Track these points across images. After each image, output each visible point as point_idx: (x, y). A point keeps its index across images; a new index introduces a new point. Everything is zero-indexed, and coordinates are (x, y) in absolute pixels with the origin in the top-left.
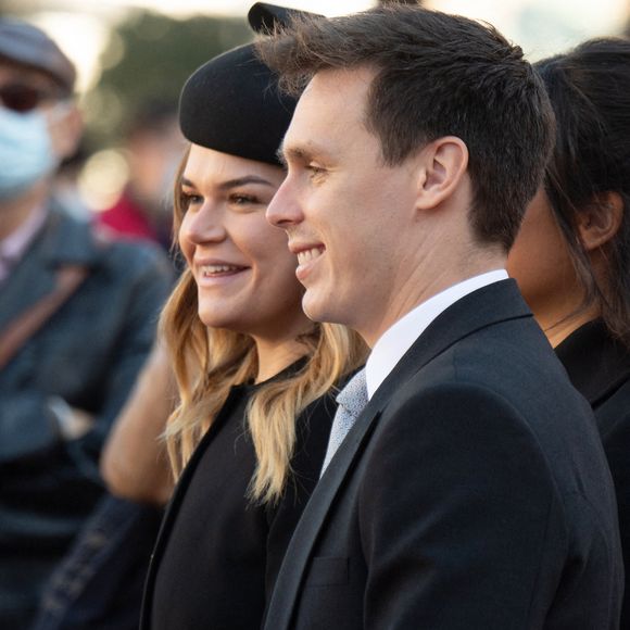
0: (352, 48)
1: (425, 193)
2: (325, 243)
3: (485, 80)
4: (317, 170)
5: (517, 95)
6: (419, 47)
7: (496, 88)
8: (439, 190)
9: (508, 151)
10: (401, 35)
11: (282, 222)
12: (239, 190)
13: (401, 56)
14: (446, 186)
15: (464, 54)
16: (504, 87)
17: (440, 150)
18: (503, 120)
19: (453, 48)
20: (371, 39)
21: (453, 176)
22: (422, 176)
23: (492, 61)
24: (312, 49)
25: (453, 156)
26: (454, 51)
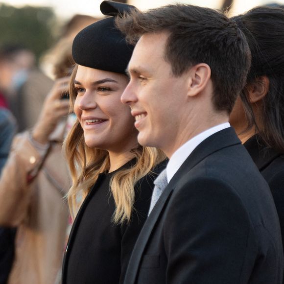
0: (158, 24)
1: (192, 89)
2: (147, 111)
3: (218, 38)
4: (143, 79)
5: (232, 44)
6: (188, 23)
7: (223, 41)
8: (198, 87)
9: (229, 69)
10: (180, 17)
11: (128, 102)
12: (102, 85)
13: (180, 27)
14: (201, 86)
15: (209, 26)
16: (227, 41)
17: (198, 69)
18: (227, 55)
19: (204, 23)
20: (167, 20)
21: (204, 81)
22: (190, 81)
23: (221, 29)
24: (141, 25)
25: (204, 72)
26: (204, 25)
